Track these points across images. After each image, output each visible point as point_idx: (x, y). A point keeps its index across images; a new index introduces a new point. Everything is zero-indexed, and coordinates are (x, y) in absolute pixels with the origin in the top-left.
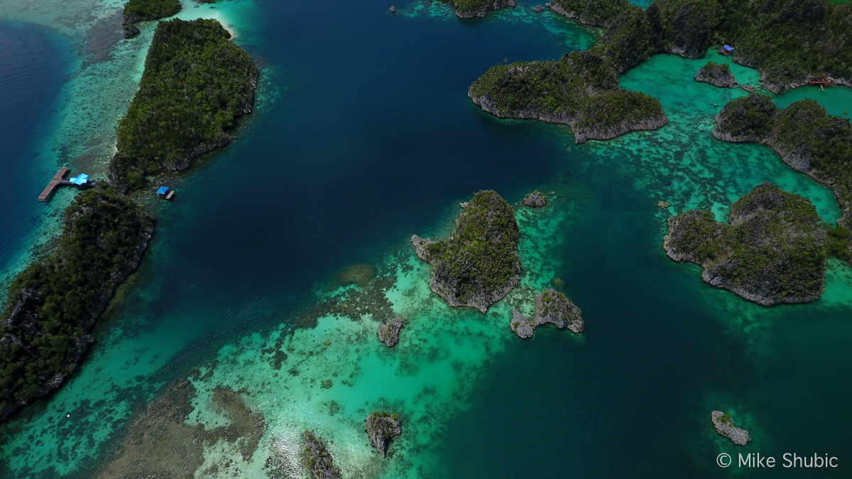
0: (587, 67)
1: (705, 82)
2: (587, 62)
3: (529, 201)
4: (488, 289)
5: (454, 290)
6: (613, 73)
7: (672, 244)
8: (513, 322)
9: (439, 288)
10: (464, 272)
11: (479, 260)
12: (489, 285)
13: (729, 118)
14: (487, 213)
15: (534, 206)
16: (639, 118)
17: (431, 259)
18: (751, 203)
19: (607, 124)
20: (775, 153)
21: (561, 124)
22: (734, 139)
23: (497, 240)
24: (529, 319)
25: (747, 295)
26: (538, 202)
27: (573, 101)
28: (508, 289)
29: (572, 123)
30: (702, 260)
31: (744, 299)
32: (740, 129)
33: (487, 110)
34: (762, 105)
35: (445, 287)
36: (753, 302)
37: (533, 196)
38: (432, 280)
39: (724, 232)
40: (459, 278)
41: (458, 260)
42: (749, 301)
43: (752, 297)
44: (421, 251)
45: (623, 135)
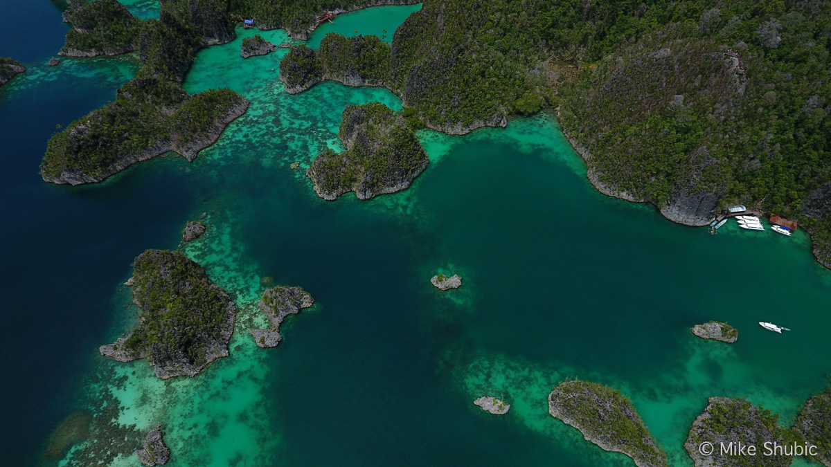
0: (147, 92)
1: (252, 56)
2: (144, 87)
3: (188, 235)
4: (214, 334)
5: (185, 360)
6: (174, 85)
7: (322, 189)
8: (258, 341)
9: (169, 371)
10: (181, 339)
11: (186, 316)
12: (213, 330)
13: (290, 74)
14: (158, 273)
15: (196, 236)
16: (225, 111)
17: (139, 354)
18: (348, 126)
19: (203, 130)
20: (337, 82)
21: (163, 153)
22: (304, 88)
23: (188, 288)
24: (268, 327)
25: (392, 190)
26: (197, 231)
27: (158, 128)
28: (231, 320)
29: (173, 146)
30: (349, 187)
31: (392, 193)
32: (302, 78)
33: (79, 183)
34: (304, 53)
35: (173, 366)
36: (399, 191)
37: (189, 229)
38: (157, 370)
39: (348, 157)
40: (180, 347)
41: (166, 333)
42: (396, 192)
43: (395, 189)
44: (120, 355)
45: (223, 131)
